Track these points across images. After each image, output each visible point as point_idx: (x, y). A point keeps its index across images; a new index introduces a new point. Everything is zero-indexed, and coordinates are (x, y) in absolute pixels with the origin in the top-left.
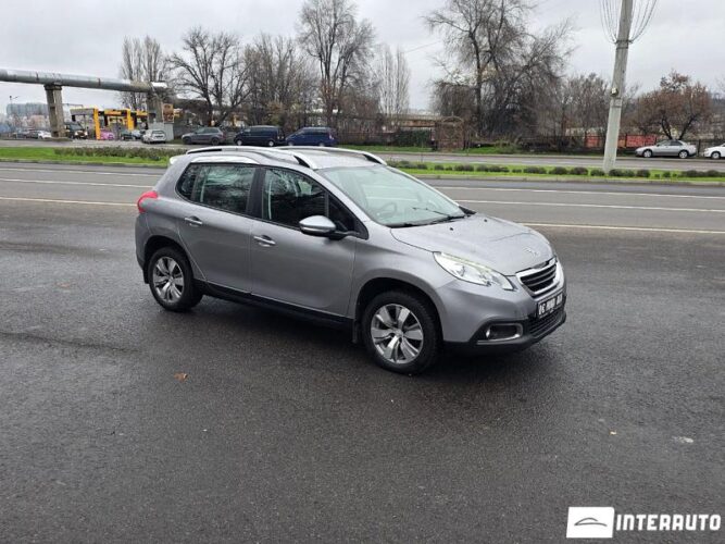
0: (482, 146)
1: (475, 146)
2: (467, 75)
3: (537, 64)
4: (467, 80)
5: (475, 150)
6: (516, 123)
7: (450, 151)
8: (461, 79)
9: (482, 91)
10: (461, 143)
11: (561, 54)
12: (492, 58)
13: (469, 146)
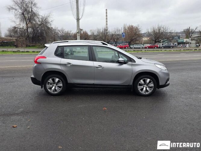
0: (32, 46)
1: (30, 46)
2: (23, 25)
3: (43, 24)
4: (23, 27)
5: (30, 47)
6: (41, 40)
7: (22, 48)
8: (21, 27)
9: (29, 30)
10: (25, 45)
11: (50, 21)
12: (30, 21)
13: (27, 46)
